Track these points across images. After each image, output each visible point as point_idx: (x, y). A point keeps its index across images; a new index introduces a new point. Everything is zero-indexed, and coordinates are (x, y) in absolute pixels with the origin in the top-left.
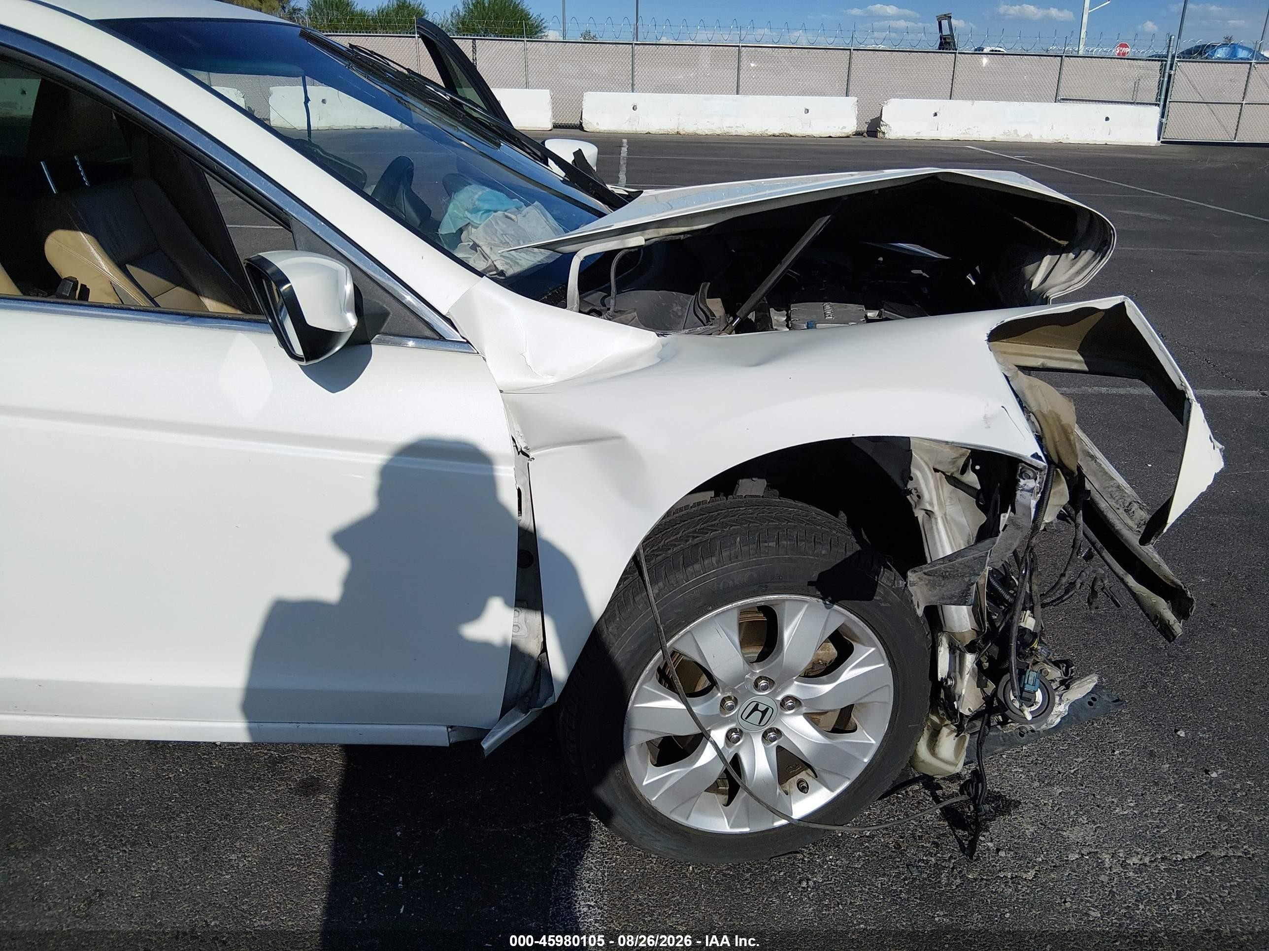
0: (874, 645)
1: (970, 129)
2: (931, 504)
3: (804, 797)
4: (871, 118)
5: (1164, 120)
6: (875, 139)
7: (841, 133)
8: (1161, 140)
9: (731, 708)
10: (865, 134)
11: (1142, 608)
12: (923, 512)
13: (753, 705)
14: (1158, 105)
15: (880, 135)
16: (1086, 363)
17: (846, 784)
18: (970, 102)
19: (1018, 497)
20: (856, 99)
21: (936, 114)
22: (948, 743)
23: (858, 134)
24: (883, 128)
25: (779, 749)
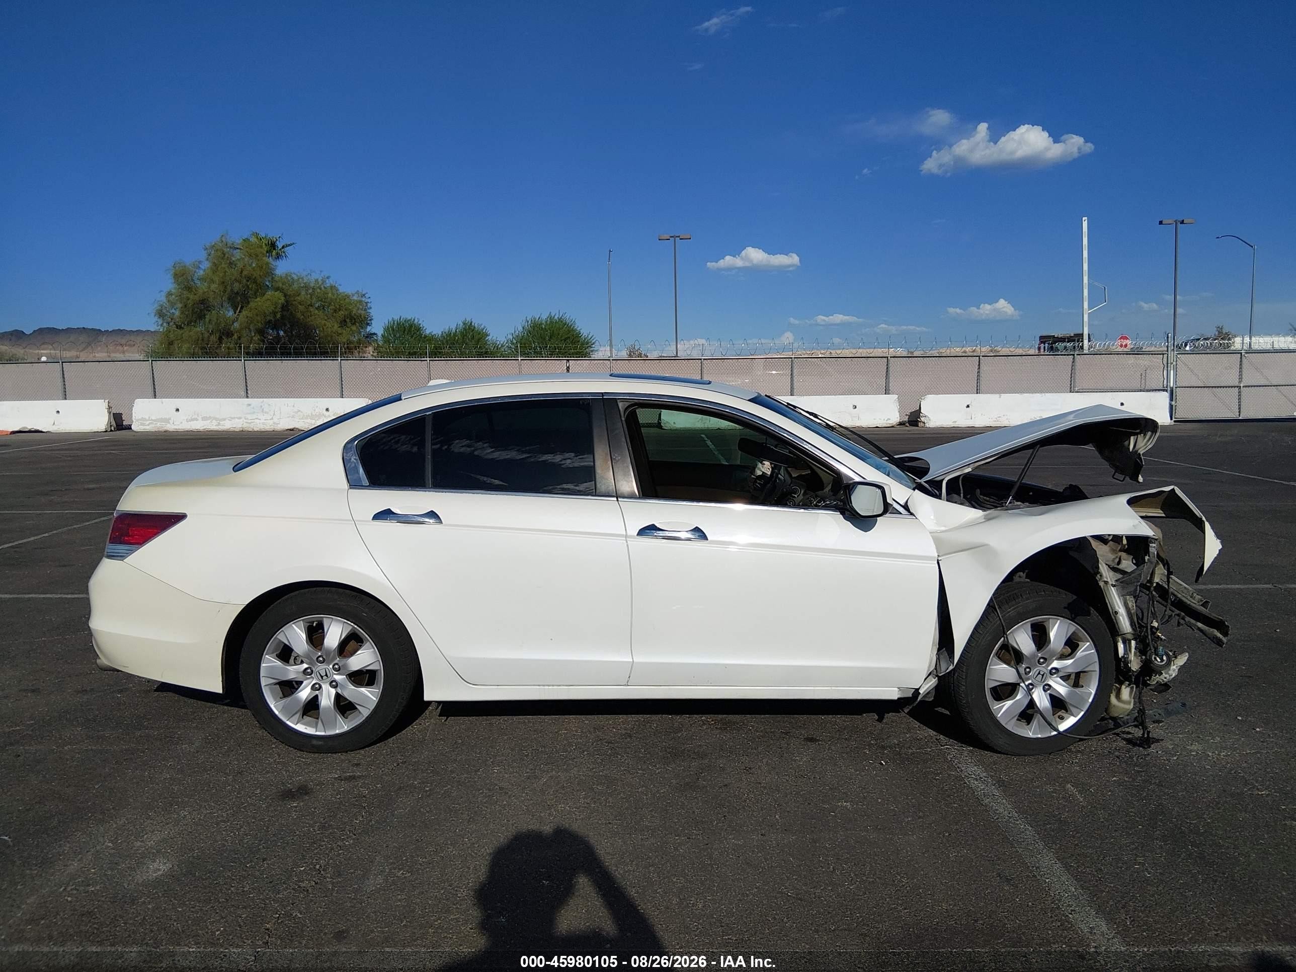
0: (1089, 642)
1: (1000, 417)
2: (1107, 578)
3: (1062, 722)
4: (910, 411)
5: (1173, 403)
6: (917, 428)
7: (887, 424)
8: (1174, 419)
9: (1029, 672)
10: (907, 424)
11: (1206, 635)
12: (1103, 583)
13: (1037, 672)
14: (1167, 391)
15: (921, 424)
16: (1165, 514)
17: (1082, 713)
18: (998, 395)
19: (1150, 550)
20: (897, 396)
21: (968, 406)
22: (1126, 692)
23: (901, 424)
24: (923, 419)
25: (1051, 695)
